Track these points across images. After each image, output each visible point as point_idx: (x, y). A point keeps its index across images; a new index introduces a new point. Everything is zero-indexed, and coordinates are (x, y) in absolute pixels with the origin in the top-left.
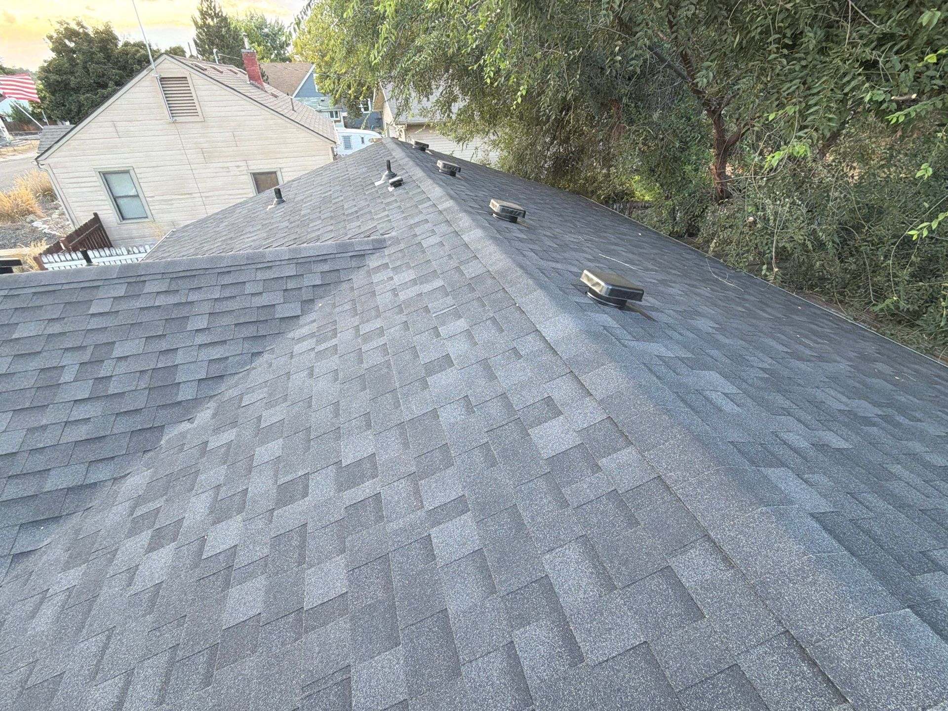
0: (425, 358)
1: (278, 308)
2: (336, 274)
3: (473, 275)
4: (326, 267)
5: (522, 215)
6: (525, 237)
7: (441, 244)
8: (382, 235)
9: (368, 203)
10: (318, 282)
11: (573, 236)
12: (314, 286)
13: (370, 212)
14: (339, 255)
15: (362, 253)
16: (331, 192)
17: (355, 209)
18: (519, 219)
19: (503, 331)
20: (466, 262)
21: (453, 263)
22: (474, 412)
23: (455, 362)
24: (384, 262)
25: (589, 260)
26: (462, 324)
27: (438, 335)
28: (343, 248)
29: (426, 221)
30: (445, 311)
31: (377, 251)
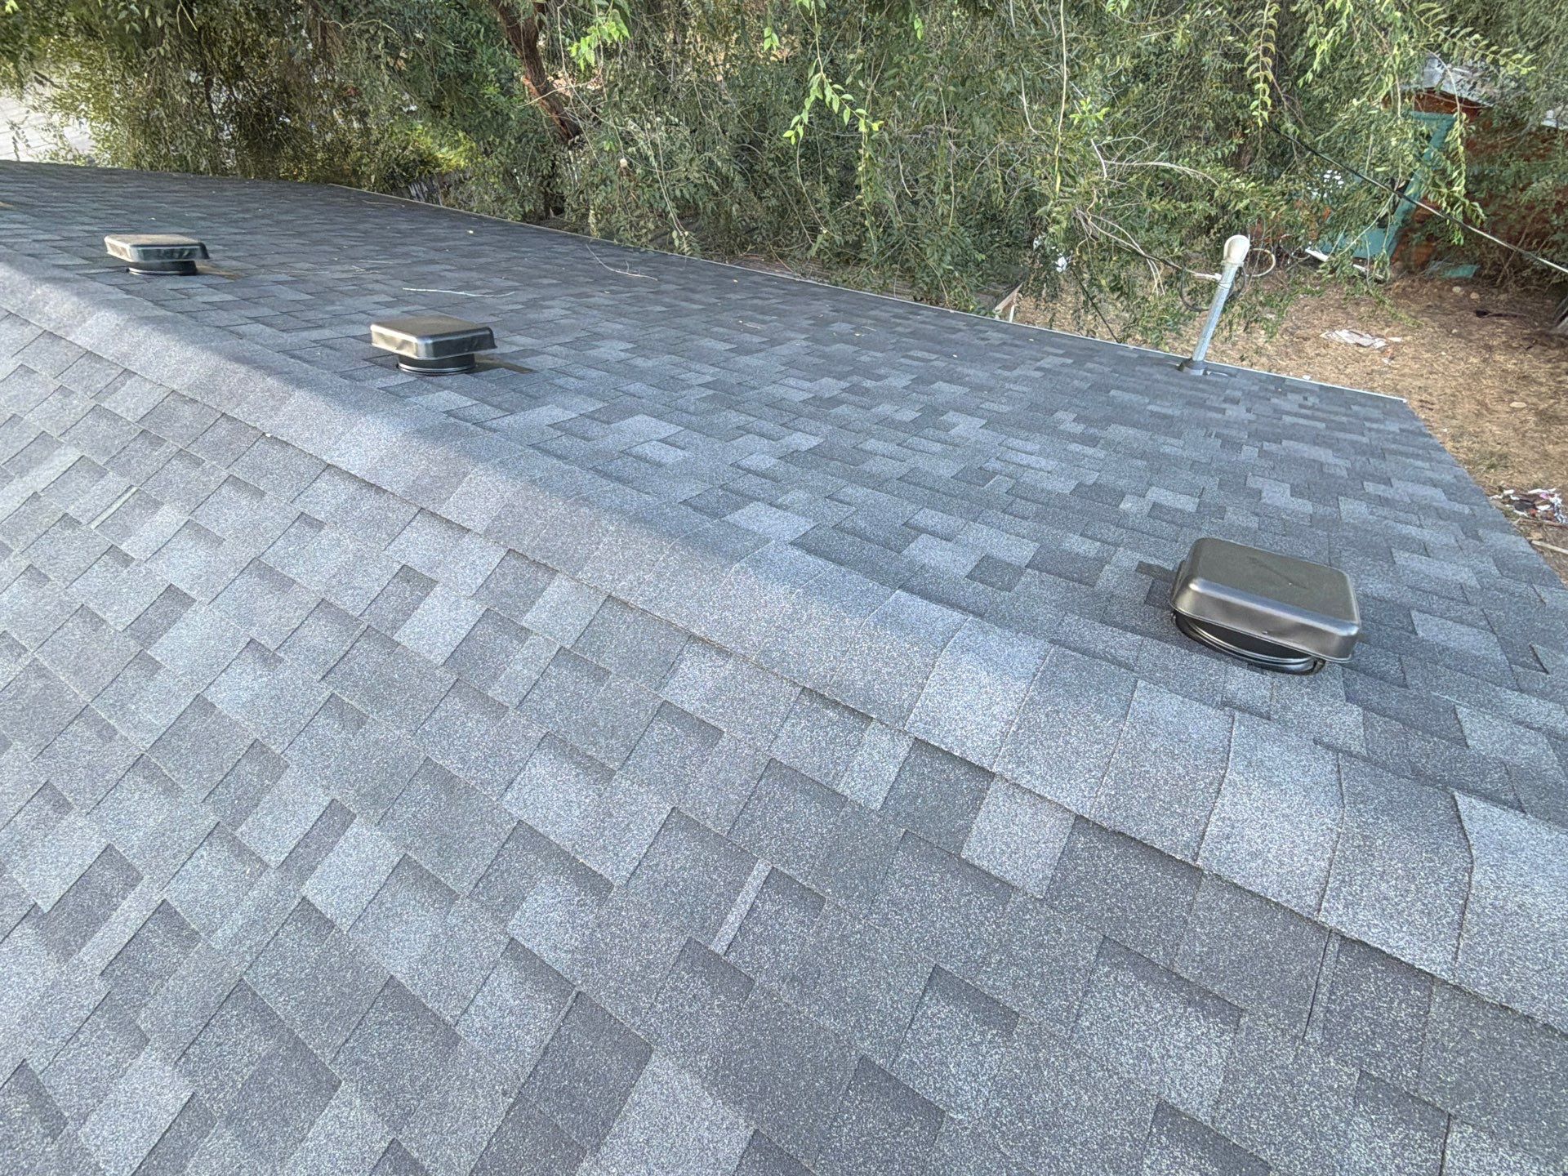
0: (118, 617)
3: (142, 411)
5: (199, 253)
6: (229, 297)
11: (338, 267)
18: (200, 264)
19: (263, 494)
20: (111, 388)
22: (281, 660)
23: (193, 594)
25: (387, 305)
26: (169, 517)
27: (126, 560)
30: (115, 507)
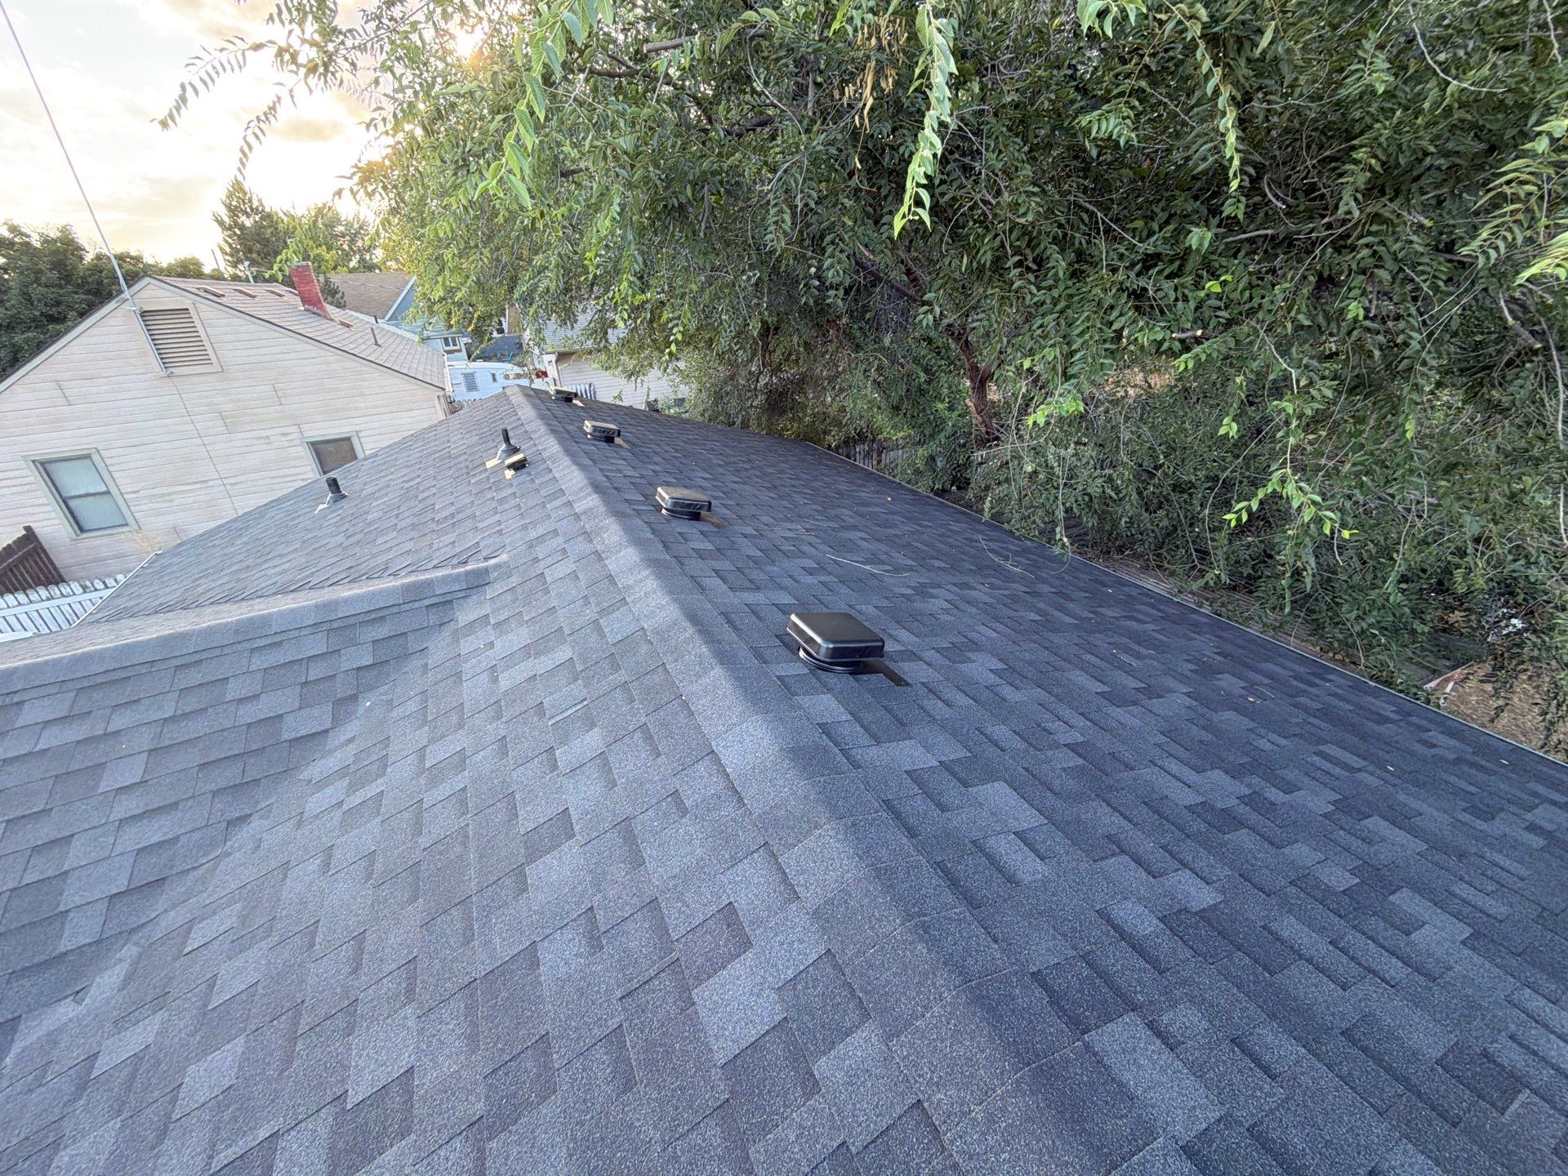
0: (527, 820)
1: (288, 719)
2: (401, 641)
3: (620, 637)
4: (382, 631)
5: (706, 507)
6: (710, 547)
7: (574, 576)
8: (486, 559)
9: (472, 499)
10: (367, 660)
12: (359, 669)
13: (474, 516)
14: (406, 607)
15: (449, 597)
16: (419, 480)
17: (452, 509)
18: (703, 513)
19: (659, 754)
20: (610, 610)
21: (590, 613)
23: (577, 828)
24: (483, 612)
26: (594, 739)
27: (554, 766)
28: (415, 592)
29: (555, 532)
30: (570, 711)
31: (475, 591)
